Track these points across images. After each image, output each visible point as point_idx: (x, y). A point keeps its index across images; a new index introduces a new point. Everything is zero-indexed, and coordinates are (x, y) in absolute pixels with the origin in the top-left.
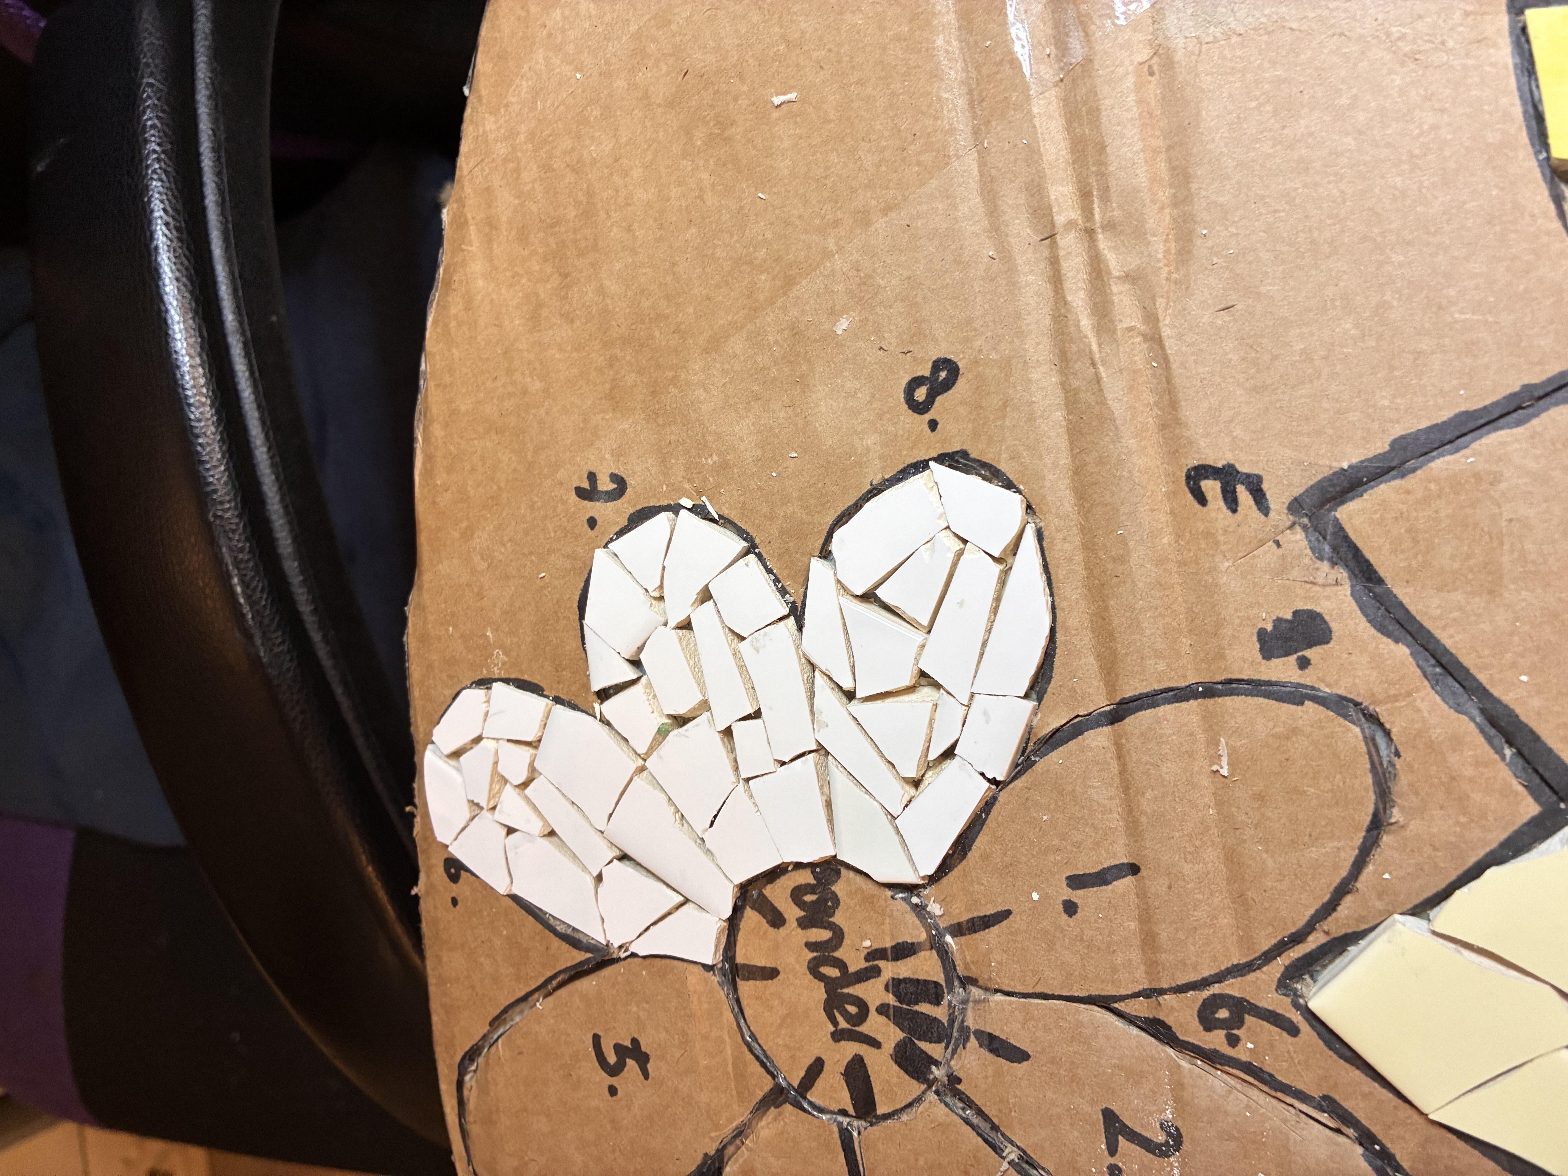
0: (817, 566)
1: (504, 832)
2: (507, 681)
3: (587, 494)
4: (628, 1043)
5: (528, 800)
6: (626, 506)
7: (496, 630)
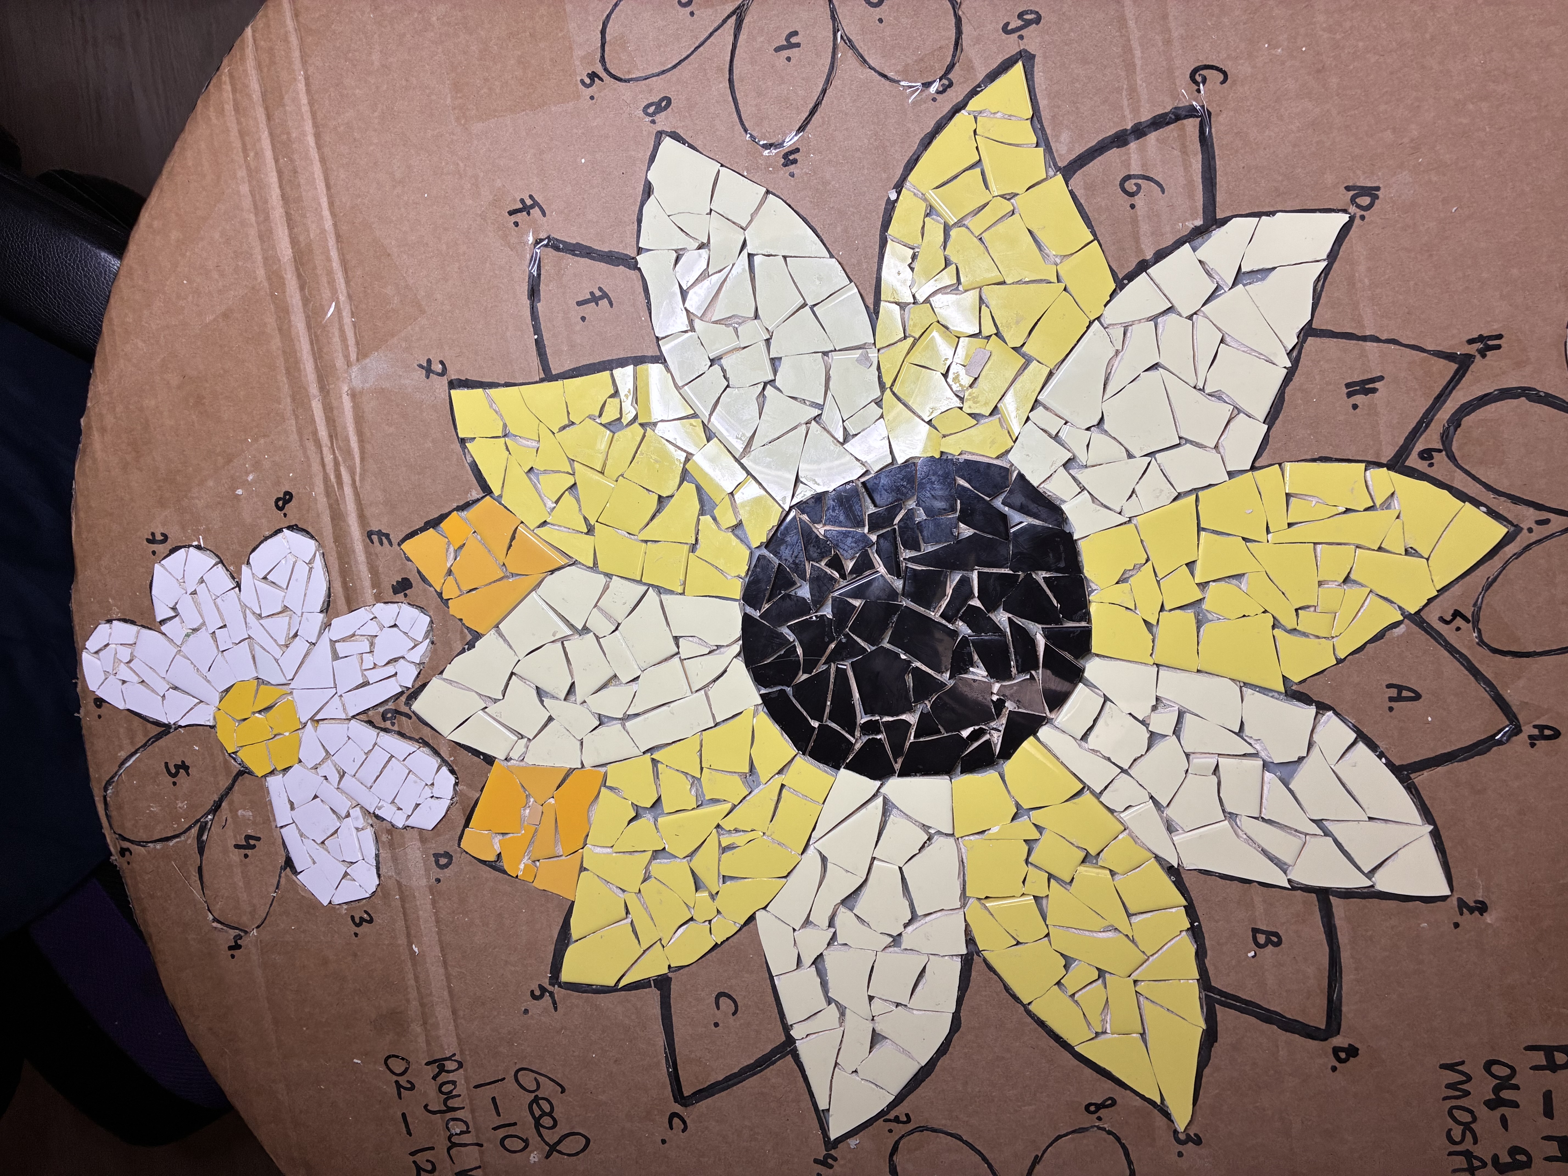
0: (244, 568)
1: (120, 683)
2: (119, 620)
3: (152, 541)
4: (180, 763)
5: (131, 669)
6: (169, 545)
7: (114, 598)
